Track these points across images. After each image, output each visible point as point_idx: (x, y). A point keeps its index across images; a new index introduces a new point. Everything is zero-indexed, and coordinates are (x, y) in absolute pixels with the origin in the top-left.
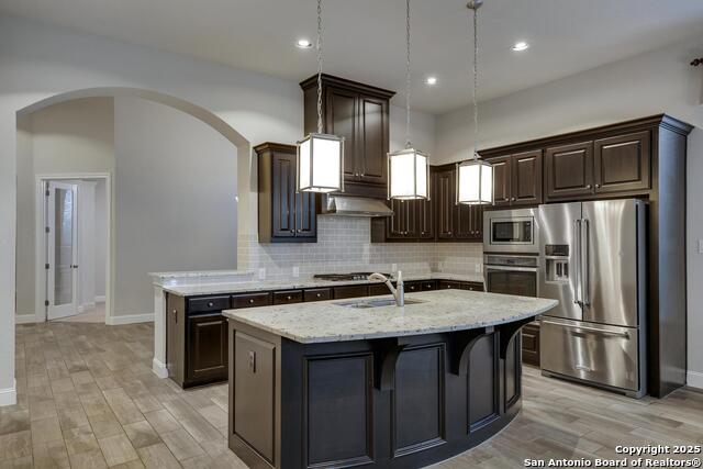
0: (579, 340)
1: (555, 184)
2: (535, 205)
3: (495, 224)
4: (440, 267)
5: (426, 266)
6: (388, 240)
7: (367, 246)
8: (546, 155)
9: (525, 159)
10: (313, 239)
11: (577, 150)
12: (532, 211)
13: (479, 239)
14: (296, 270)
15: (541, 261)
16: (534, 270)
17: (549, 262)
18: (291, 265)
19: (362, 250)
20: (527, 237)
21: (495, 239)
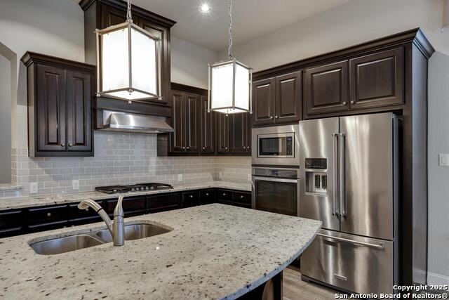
0: (330, 248)
1: (313, 102)
2: (296, 122)
3: (261, 139)
4: (221, 176)
5: (209, 175)
6: (170, 154)
7: (154, 160)
8: (305, 75)
9: (287, 80)
10: (90, 152)
11: (332, 70)
12: (292, 128)
13: (248, 153)
14: (76, 183)
15: (301, 173)
16: (295, 181)
17: (308, 174)
18: (70, 179)
19: (148, 163)
20: (289, 151)
21: (262, 153)
